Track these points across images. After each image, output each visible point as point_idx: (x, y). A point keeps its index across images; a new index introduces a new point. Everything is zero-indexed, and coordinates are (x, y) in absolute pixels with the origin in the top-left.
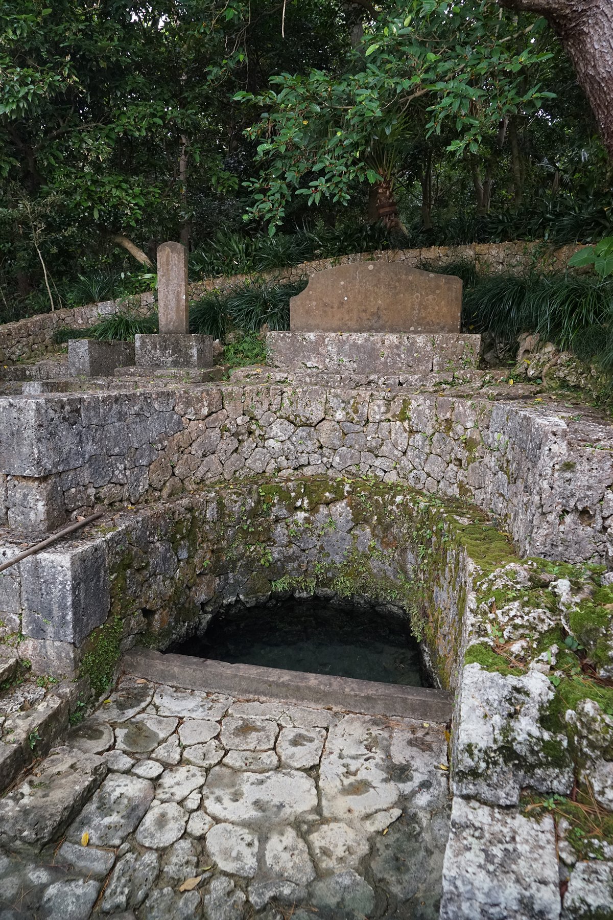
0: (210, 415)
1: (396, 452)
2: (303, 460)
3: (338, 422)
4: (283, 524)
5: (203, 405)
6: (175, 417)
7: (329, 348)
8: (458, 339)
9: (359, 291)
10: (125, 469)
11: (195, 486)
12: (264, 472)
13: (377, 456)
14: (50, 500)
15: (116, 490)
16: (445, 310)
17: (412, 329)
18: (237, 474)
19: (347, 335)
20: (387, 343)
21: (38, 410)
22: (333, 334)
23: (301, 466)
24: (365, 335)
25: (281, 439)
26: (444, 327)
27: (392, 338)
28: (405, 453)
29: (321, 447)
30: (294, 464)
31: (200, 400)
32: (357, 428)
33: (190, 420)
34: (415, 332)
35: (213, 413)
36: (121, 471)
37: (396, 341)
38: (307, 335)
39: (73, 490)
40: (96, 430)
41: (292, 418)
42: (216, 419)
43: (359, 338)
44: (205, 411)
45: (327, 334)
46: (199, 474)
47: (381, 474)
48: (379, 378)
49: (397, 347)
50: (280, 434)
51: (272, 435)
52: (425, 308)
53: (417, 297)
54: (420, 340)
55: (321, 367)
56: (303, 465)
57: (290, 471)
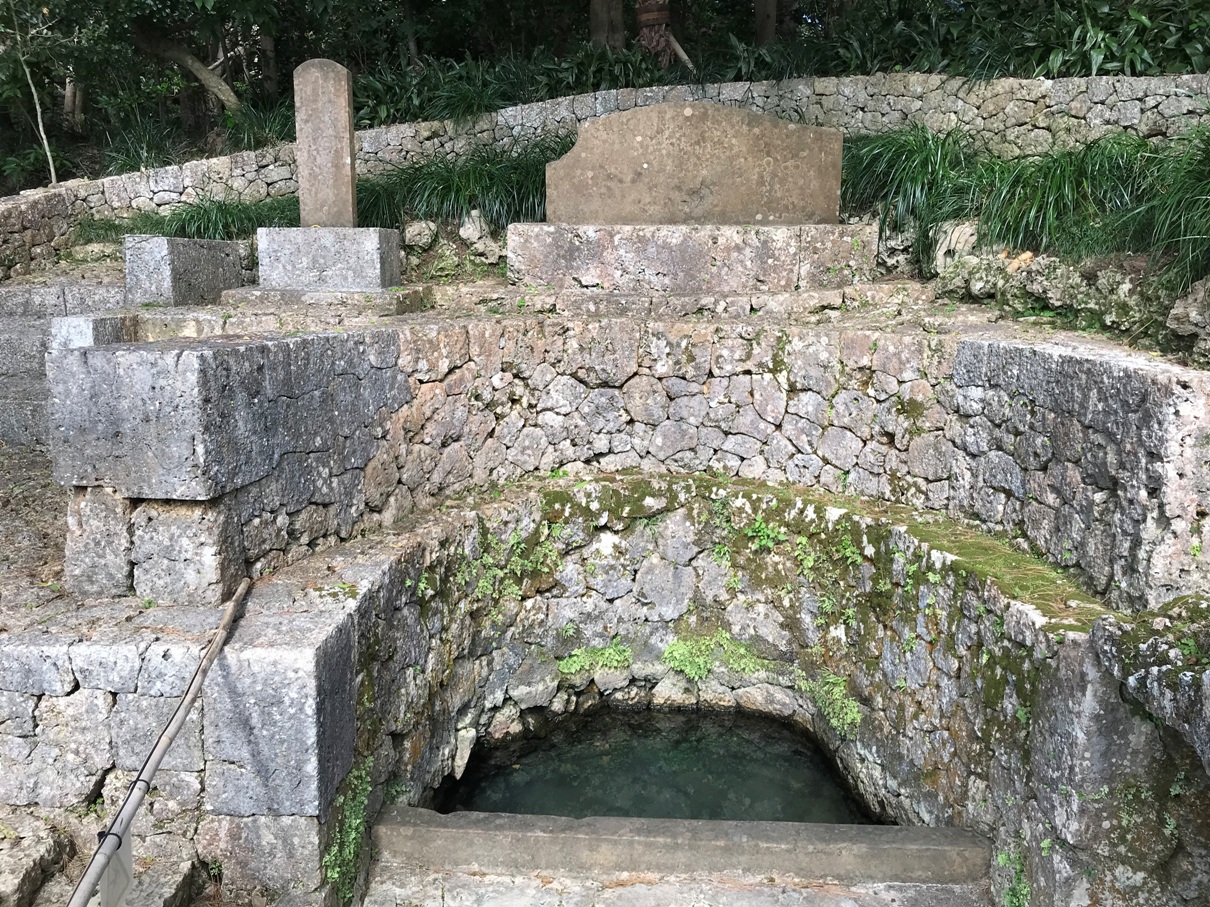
0: (451, 371)
1: (762, 425)
2: (601, 444)
3: (660, 379)
4: (575, 556)
5: (441, 354)
6: (400, 377)
7: (622, 252)
8: (842, 235)
9: (669, 154)
10: (331, 476)
11: (430, 500)
12: (537, 469)
13: (727, 433)
14: (225, 543)
15: (318, 515)
16: (815, 184)
17: (759, 217)
18: (495, 472)
19: (652, 228)
20: (721, 241)
21: (203, 372)
22: (628, 228)
23: (599, 456)
24: (684, 228)
25: (563, 410)
26: (813, 214)
27: (730, 234)
28: (779, 427)
29: (631, 422)
30: (587, 453)
31: (434, 346)
32: (694, 387)
33: (421, 382)
34: (765, 222)
35: (456, 367)
36: (324, 479)
37: (737, 239)
38: (582, 229)
39: (257, 521)
40: (288, 406)
41: (582, 374)
42: (462, 380)
43: (674, 234)
44: (444, 366)
45: (617, 227)
46: (436, 477)
47: (734, 463)
48: (716, 302)
49: (738, 248)
50: (562, 402)
51: (549, 405)
52: (782, 181)
53: (768, 163)
54: (780, 235)
55: (606, 285)
56: (602, 455)
57: (579, 464)
